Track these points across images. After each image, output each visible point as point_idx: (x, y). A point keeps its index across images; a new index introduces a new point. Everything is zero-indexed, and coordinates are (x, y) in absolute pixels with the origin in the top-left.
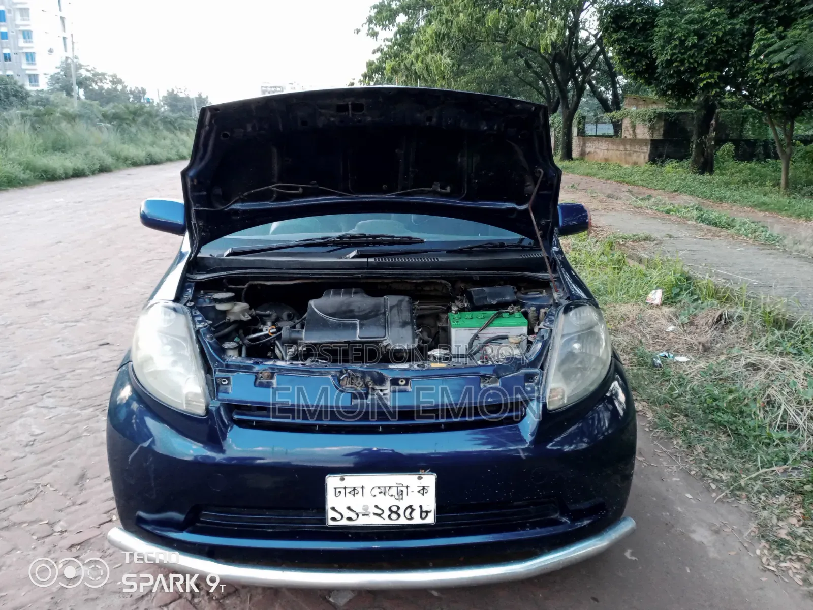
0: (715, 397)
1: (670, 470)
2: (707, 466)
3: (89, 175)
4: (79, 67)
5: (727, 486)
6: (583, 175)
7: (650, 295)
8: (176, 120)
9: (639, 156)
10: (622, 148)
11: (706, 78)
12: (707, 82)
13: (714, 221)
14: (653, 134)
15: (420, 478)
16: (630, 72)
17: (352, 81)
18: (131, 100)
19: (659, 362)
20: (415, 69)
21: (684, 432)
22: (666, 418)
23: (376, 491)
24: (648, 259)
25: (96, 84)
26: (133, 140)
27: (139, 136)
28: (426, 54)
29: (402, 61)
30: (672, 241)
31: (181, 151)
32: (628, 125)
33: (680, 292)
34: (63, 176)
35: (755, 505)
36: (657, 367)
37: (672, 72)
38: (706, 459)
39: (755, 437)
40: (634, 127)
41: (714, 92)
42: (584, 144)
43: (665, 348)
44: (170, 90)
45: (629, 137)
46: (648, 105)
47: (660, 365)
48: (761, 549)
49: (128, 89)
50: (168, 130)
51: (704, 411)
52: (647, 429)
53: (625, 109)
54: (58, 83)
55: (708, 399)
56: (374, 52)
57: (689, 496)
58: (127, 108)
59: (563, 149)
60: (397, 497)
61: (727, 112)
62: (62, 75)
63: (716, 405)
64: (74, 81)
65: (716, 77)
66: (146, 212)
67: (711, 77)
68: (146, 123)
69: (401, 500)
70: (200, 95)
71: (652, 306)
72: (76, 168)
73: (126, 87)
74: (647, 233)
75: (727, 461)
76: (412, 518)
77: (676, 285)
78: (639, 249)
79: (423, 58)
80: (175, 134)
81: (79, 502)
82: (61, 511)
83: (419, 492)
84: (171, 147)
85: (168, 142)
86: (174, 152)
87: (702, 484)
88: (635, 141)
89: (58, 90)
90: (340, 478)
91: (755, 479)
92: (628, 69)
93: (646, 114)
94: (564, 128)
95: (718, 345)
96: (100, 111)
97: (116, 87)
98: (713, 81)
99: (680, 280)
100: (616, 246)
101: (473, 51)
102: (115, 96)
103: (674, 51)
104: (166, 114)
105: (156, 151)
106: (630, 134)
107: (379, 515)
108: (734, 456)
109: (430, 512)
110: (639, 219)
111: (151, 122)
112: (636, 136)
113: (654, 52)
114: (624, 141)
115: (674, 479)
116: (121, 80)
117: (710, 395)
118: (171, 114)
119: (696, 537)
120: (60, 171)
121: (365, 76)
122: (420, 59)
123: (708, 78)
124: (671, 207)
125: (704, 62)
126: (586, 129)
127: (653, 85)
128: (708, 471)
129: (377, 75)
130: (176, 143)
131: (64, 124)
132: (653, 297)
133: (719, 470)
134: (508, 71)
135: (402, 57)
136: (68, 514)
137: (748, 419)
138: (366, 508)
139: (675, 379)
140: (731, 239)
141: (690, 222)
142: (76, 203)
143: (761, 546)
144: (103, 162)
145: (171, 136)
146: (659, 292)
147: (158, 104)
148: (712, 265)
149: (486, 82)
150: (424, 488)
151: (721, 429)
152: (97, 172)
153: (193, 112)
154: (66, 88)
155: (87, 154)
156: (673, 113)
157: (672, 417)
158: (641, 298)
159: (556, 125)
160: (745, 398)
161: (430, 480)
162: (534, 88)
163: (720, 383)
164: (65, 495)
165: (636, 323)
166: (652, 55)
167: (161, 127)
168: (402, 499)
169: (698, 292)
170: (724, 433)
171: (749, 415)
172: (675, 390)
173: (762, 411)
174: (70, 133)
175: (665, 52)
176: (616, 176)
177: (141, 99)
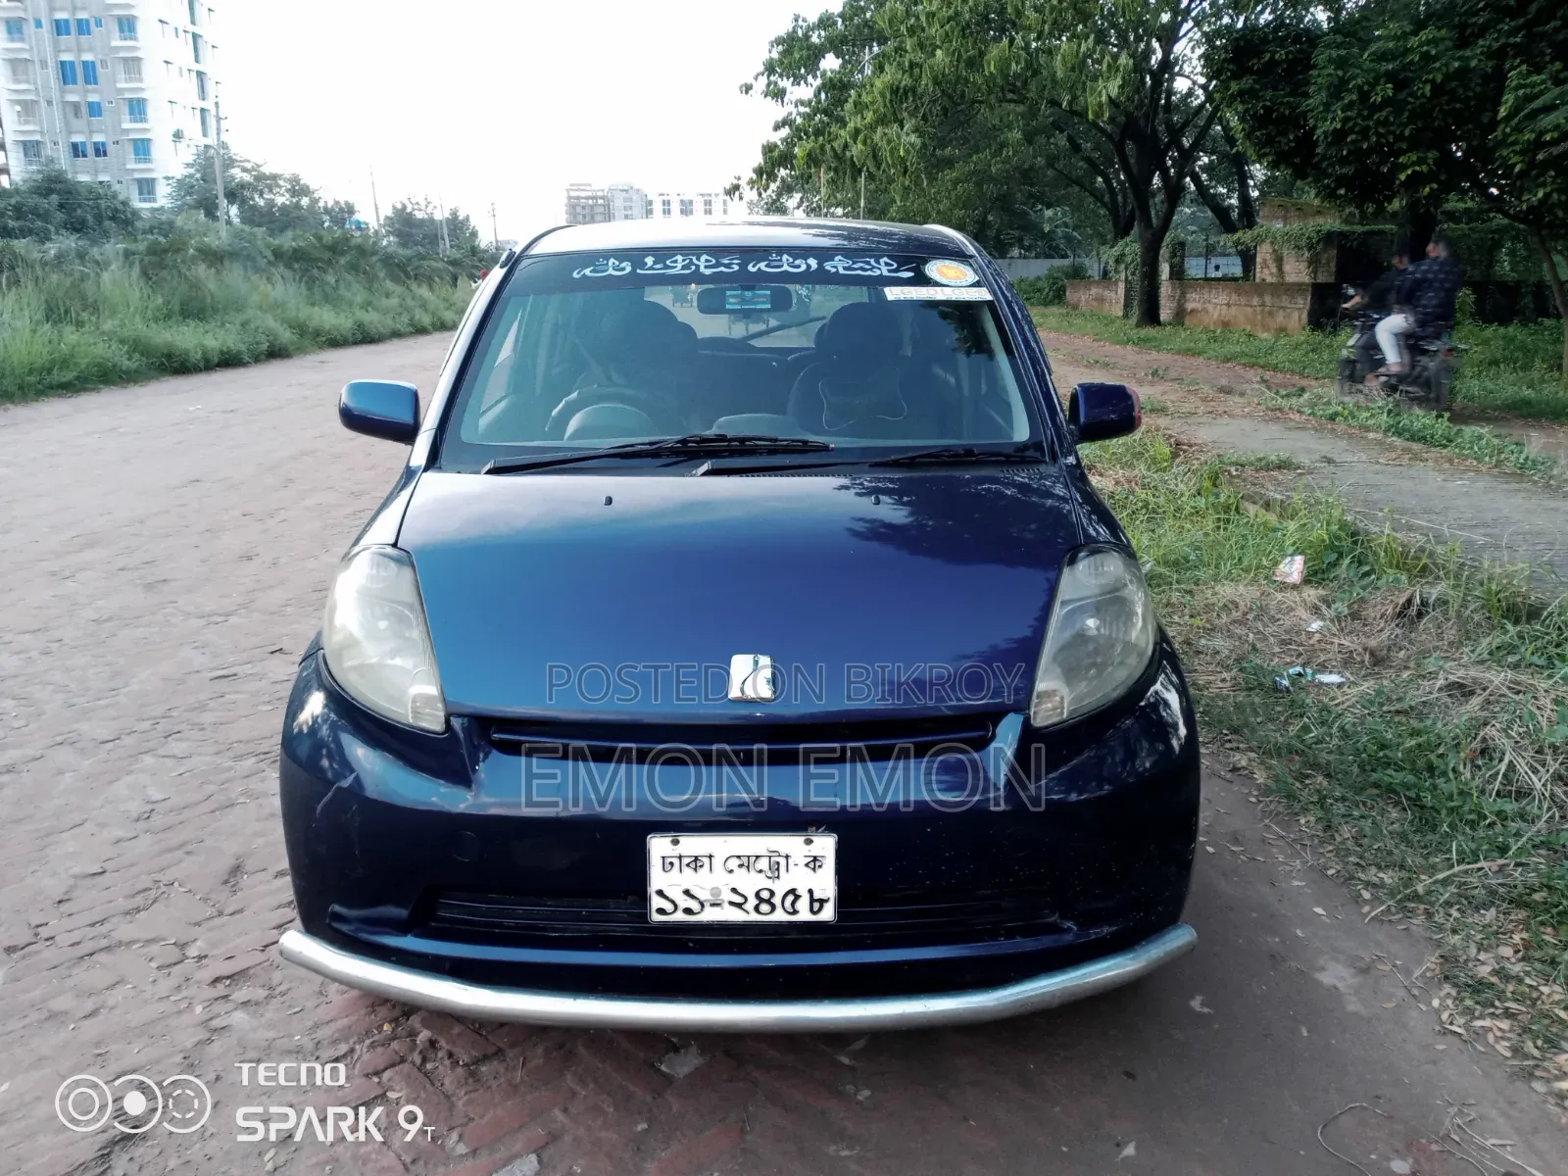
0: (1385, 742)
1: (1288, 868)
2: (1358, 860)
3: (248, 363)
4: (230, 163)
5: (1392, 894)
6: (1178, 353)
7: (1281, 566)
8: (409, 260)
9: (1289, 316)
10: (1255, 301)
11: (1410, 163)
12: (1414, 172)
13: (1421, 434)
14: (1315, 272)
15: (809, 842)
16: (1265, 155)
17: (735, 182)
18: (326, 225)
19: (1286, 682)
20: (852, 156)
21: (1321, 802)
22: (1290, 780)
23: (733, 864)
24: (1282, 501)
25: (261, 195)
26: (331, 299)
27: (342, 291)
28: (872, 128)
29: (829, 142)
30: (1332, 468)
31: (417, 317)
32: (1268, 256)
33: (1337, 559)
34: (202, 365)
35: (1440, 928)
36: (1281, 691)
37: (1345, 153)
38: (1358, 849)
39: (1452, 810)
40: (1279, 261)
41: (1427, 189)
42: (1183, 294)
43: (1300, 660)
44: (399, 206)
45: (1269, 279)
46: (1306, 216)
47: (1287, 688)
48: (1442, 999)
49: (321, 204)
50: (396, 279)
51: (1362, 767)
52: (1253, 800)
53: (1262, 226)
54: (190, 194)
55: (1370, 745)
56: (777, 128)
57: (1319, 910)
58: (320, 239)
59: (1140, 305)
60: (770, 875)
61: (1462, 229)
62: (197, 180)
63: (1386, 756)
64: (220, 189)
65: (1431, 162)
66: (351, 405)
67: (1421, 161)
68: (353, 268)
69: (776, 881)
70: (454, 214)
71: (1284, 587)
72: (225, 349)
73: (317, 201)
74: (1284, 456)
75: (1396, 851)
76: (795, 912)
77: (1331, 547)
78: (1268, 485)
79: (865, 136)
80: (408, 288)
81: (231, 910)
82: (198, 924)
83: (807, 865)
84: (399, 310)
85: (394, 301)
86: (405, 319)
87: (1345, 890)
88: (1281, 288)
89: (191, 207)
90: (670, 839)
91: (1445, 882)
92: (1260, 149)
93: (1303, 234)
94: (1144, 263)
95: (1402, 654)
96: (268, 246)
97: (298, 202)
98: (1425, 168)
99: (1338, 538)
100: (1223, 479)
101: (967, 121)
102: (298, 218)
103: (1349, 113)
104: (390, 250)
105: (371, 318)
106: (1271, 274)
107: (739, 906)
108: (1409, 844)
109: (827, 901)
110: (1275, 429)
111: (362, 263)
112: (1283, 278)
113: (1310, 115)
114: (1261, 289)
115: (1296, 883)
116: (308, 187)
117: (1374, 738)
118: (401, 251)
119: (1326, 978)
120: (196, 356)
121: (759, 172)
122: (861, 137)
123: (1414, 164)
124: (1340, 408)
125: (1407, 133)
126: (1186, 266)
127: (1310, 179)
128: (1359, 870)
129: (782, 169)
130: (410, 302)
131: (201, 270)
132: (1286, 569)
133: (1379, 868)
134: (1035, 157)
135: (830, 133)
136: (210, 930)
137: (1442, 780)
138: (716, 892)
139: (1314, 712)
140: (1447, 465)
141: (1371, 435)
142: (224, 412)
143: (1443, 994)
144: (276, 339)
145: (398, 289)
146: (1299, 559)
147: (376, 232)
148: (1403, 512)
149: (992, 179)
150: (815, 859)
151: (1390, 798)
152: (263, 357)
153: (441, 246)
154: (204, 202)
155: (244, 325)
156: (1354, 233)
157: (1302, 777)
158: (1265, 573)
159: (1129, 259)
160: (1440, 744)
161: (826, 845)
162: (1086, 190)
163: (1397, 719)
164: (205, 900)
165: (1250, 617)
166: (1306, 121)
167: (382, 275)
168: (778, 877)
169: (1371, 558)
170: (1396, 804)
171: (1444, 774)
172: (1311, 731)
173: (1469, 766)
174: (212, 285)
175: (1330, 116)
176: (1243, 354)
177: (344, 224)
